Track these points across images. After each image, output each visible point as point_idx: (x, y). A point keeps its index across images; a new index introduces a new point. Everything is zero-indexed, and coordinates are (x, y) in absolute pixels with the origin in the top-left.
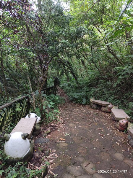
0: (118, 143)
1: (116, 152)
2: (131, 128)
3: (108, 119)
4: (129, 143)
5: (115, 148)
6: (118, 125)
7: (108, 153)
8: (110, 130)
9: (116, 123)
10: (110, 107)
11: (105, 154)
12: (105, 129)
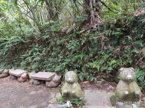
0: (28, 88)
1: (30, 92)
2: (32, 75)
3: (9, 80)
4: (34, 84)
5: (28, 91)
6: (21, 79)
7: (26, 96)
8: (16, 85)
9: (19, 79)
10: (5, 72)
11: (24, 97)
12: (12, 87)
